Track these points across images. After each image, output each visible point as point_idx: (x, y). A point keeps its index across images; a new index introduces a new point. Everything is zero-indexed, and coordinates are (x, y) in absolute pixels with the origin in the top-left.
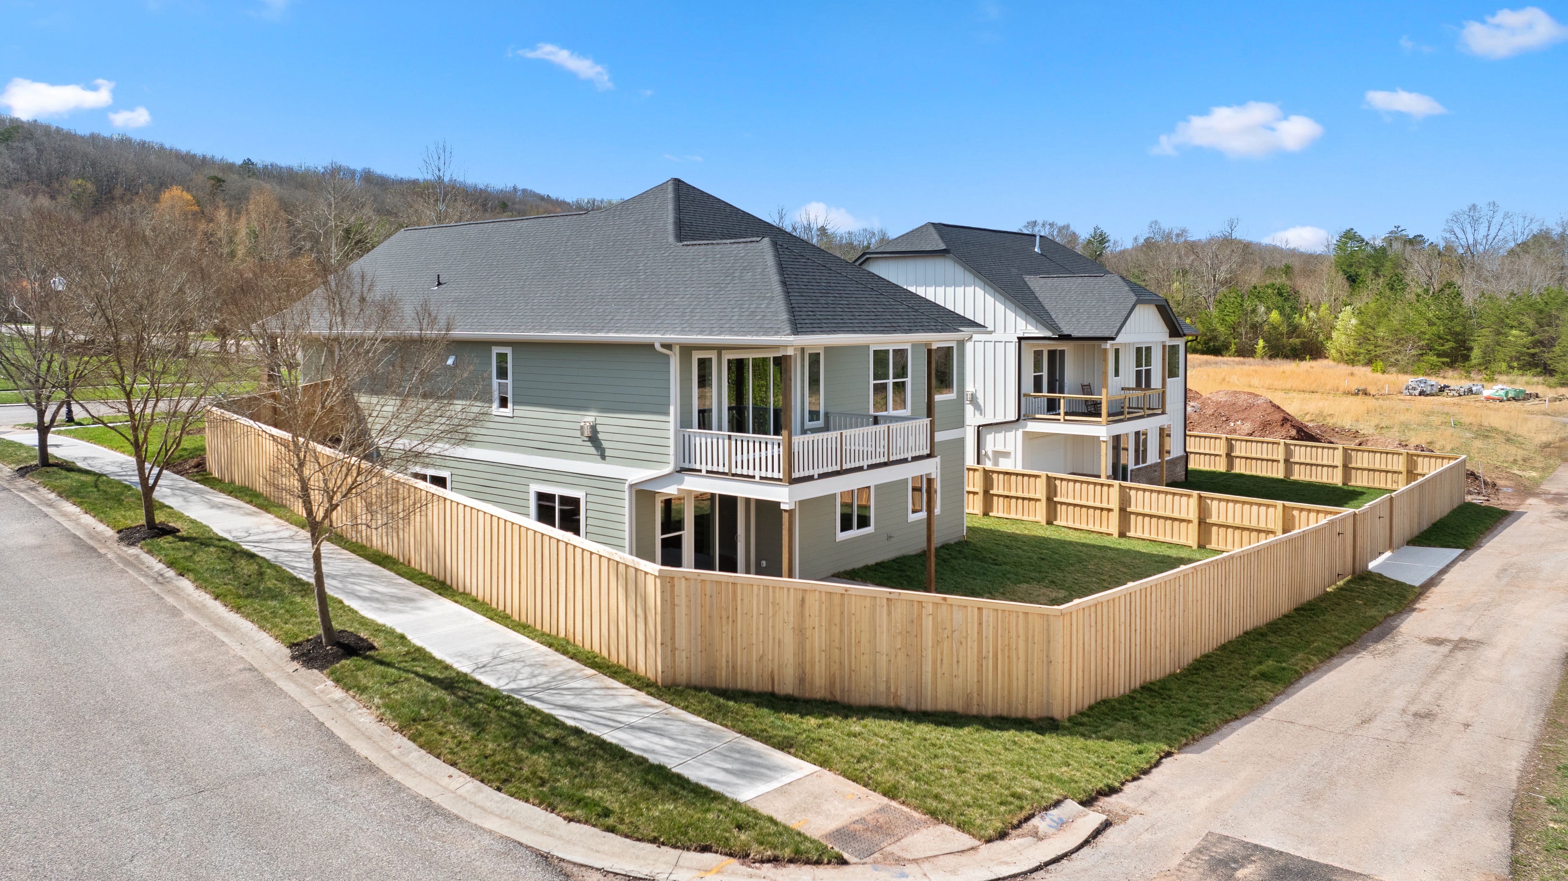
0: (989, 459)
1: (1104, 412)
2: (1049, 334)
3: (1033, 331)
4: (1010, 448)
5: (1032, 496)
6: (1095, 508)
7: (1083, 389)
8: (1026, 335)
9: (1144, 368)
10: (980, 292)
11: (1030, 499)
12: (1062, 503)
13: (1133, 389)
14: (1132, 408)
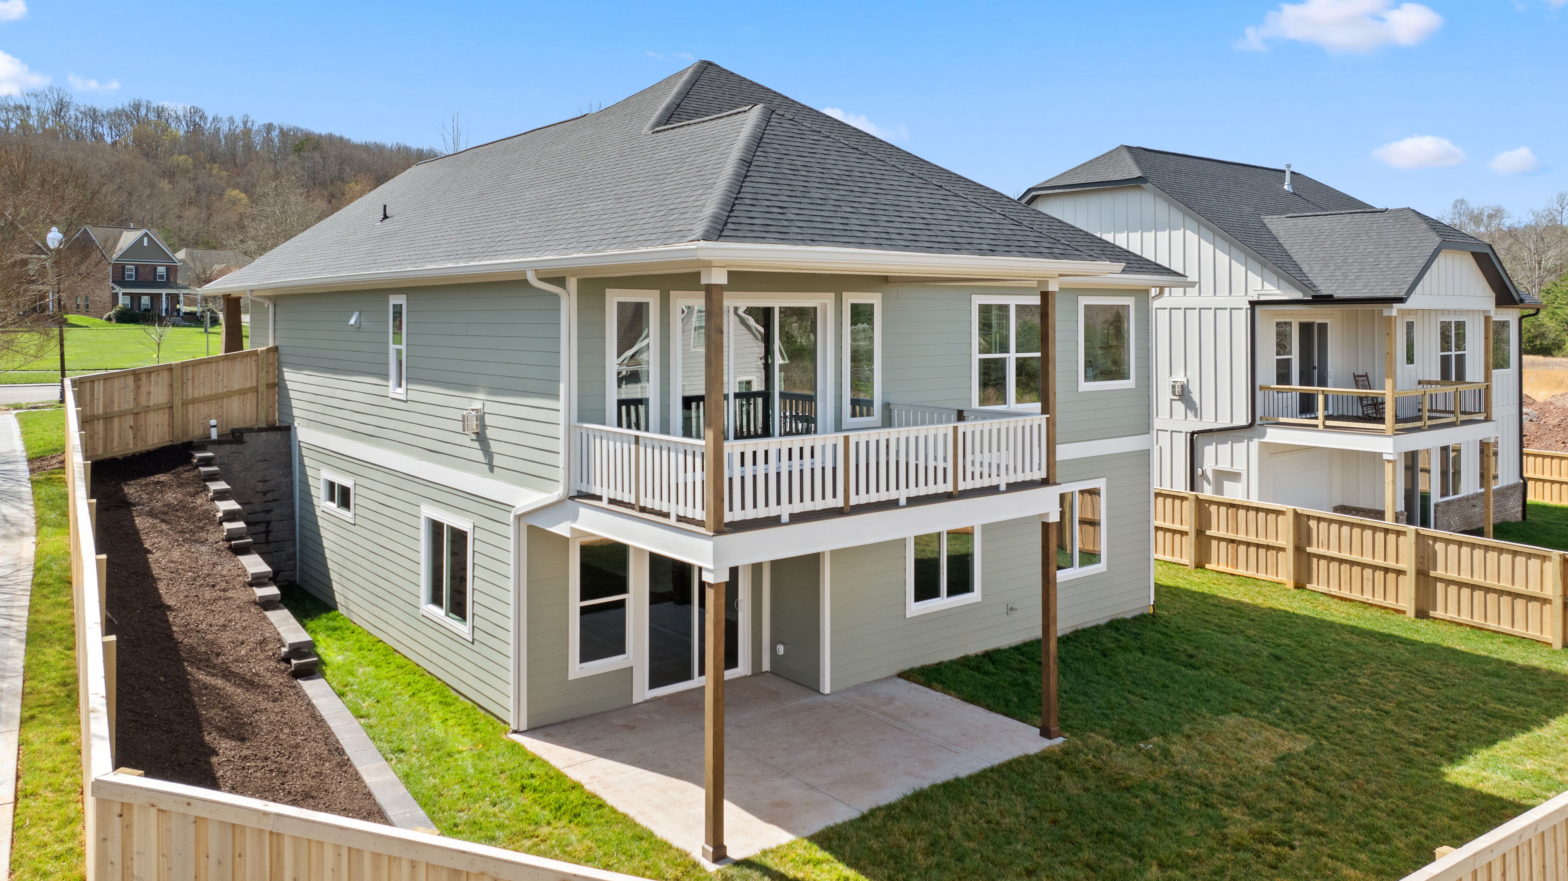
0: (1209, 482)
1: (1389, 414)
2: (1298, 295)
3: (1273, 291)
4: (1240, 466)
5: (1271, 542)
6: (1375, 568)
7: (1356, 382)
8: (1262, 298)
9: (1453, 353)
10: (1192, 237)
11: (1268, 547)
12: (1320, 557)
13: (1437, 383)
14: (1436, 411)
